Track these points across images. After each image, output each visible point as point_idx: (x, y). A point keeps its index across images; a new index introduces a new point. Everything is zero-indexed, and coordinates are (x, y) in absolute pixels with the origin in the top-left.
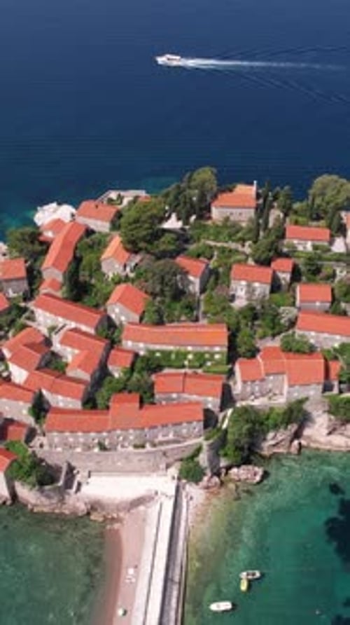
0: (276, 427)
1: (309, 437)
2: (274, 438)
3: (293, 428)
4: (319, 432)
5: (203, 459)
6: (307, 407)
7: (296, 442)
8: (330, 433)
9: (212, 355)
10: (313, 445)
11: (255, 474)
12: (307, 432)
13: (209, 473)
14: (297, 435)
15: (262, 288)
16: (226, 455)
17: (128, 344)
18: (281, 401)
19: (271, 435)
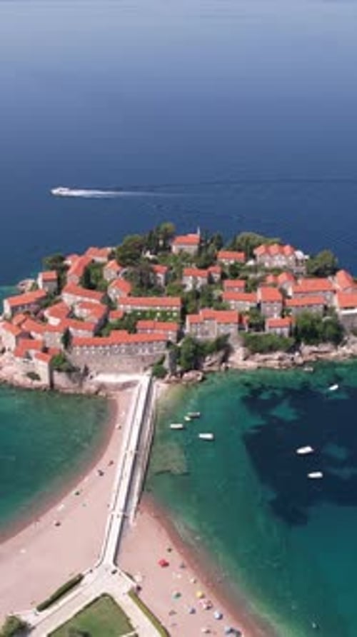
0: (211, 352)
1: (232, 363)
2: (210, 360)
3: (221, 353)
4: (238, 358)
5: (166, 364)
6: (230, 341)
7: (224, 365)
8: (245, 359)
9: (172, 312)
10: (235, 367)
11: (198, 375)
12: (231, 359)
13: (170, 373)
14: (224, 360)
15: (202, 281)
16: (179, 363)
17: (121, 307)
18: (213, 337)
19: (208, 358)
